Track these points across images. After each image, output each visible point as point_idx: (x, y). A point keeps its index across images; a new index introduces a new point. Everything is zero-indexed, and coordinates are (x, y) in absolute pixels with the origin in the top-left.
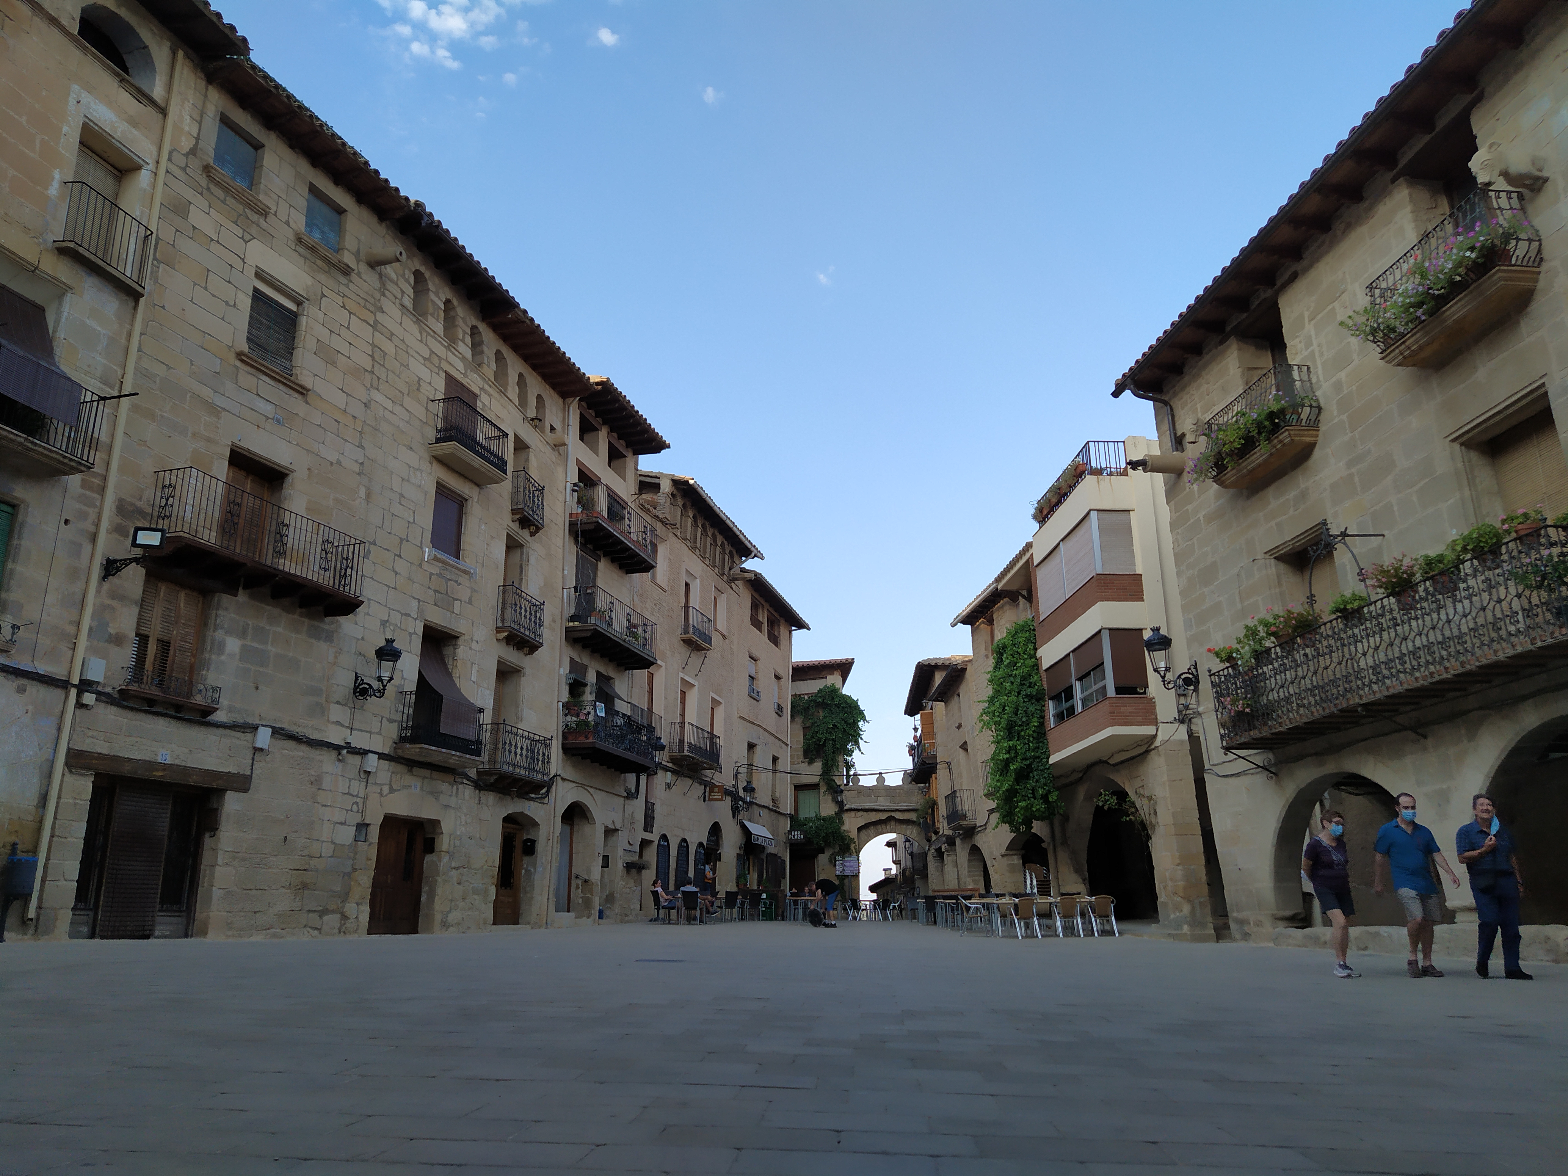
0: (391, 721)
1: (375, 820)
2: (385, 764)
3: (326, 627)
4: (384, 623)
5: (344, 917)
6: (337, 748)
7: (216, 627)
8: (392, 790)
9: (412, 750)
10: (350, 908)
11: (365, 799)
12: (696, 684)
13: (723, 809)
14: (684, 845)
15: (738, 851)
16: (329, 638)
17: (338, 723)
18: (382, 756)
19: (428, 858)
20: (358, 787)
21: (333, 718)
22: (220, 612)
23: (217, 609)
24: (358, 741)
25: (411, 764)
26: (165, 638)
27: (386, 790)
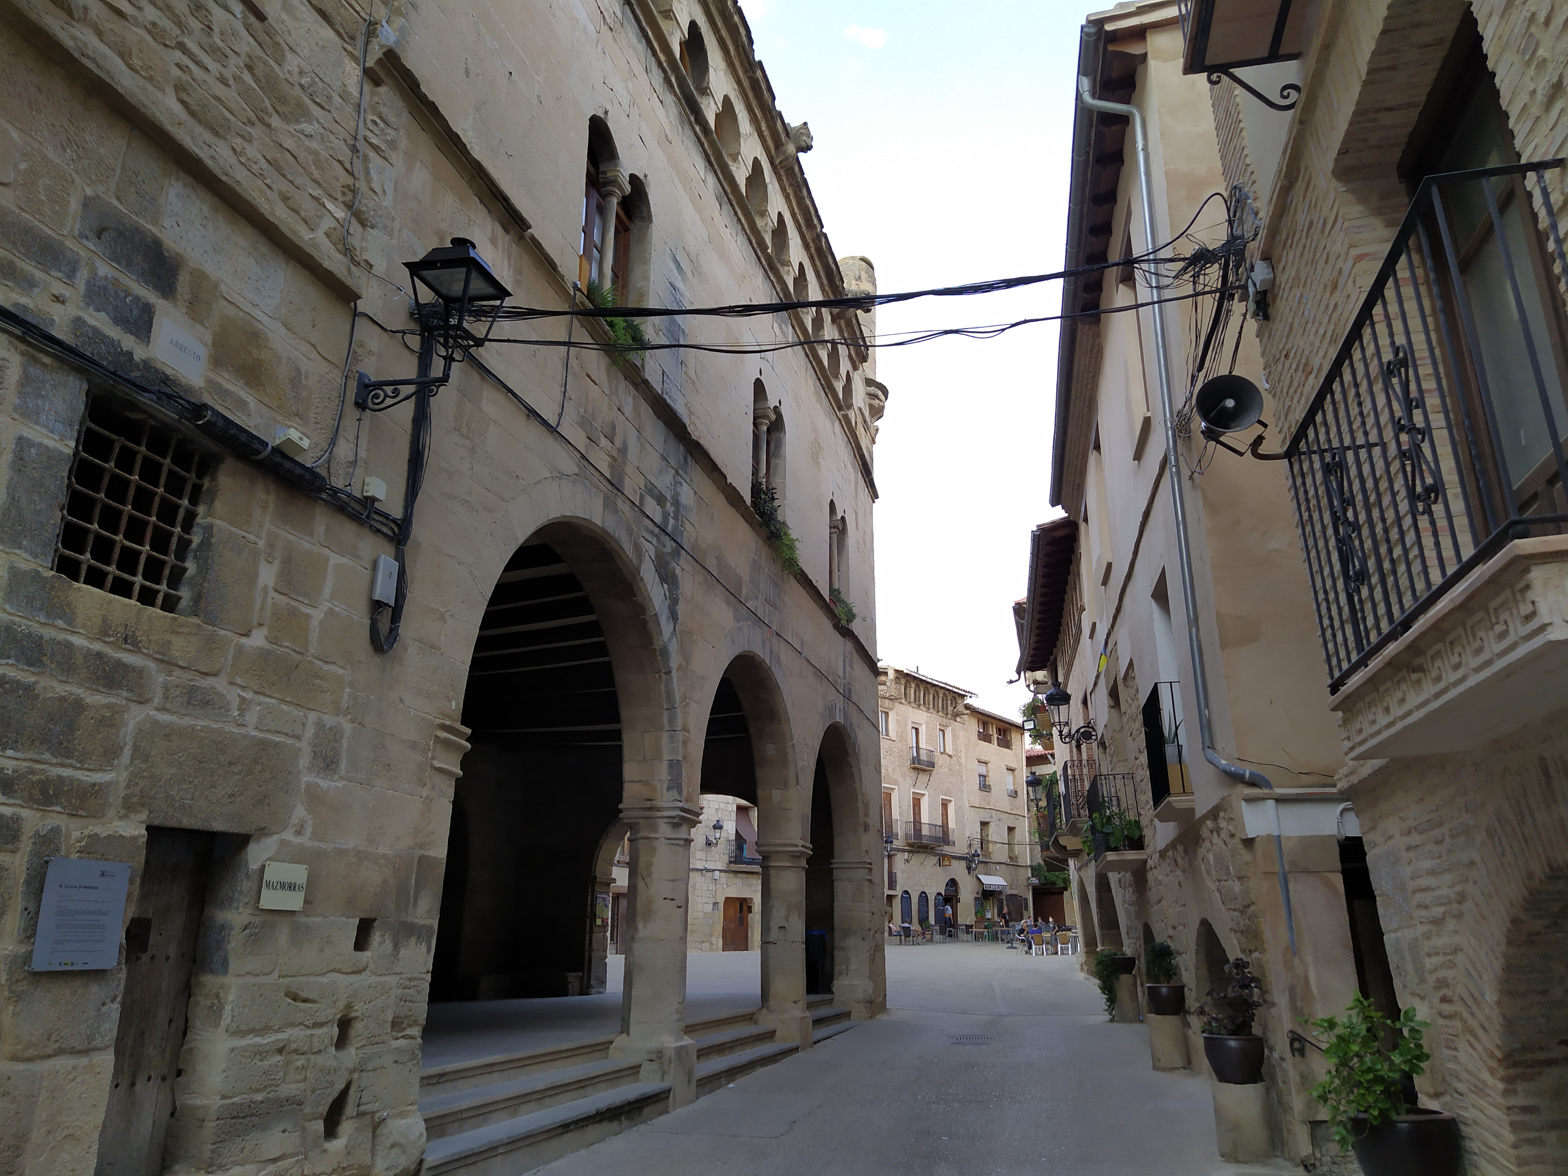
0: (724, 854)
1: (721, 901)
2: (723, 874)
4: (717, 810)
5: (712, 944)
6: (702, 870)
8: (728, 886)
9: (734, 867)
10: (714, 940)
11: (716, 891)
12: (926, 793)
13: (958, 870)
14: (923, 896)
15: (976, 896)
17: (700, 859)
18: (721, 871)
19: (750, 915)
20: (712, 887)
21: (698, 857)
24: (710, 865)
25: (736, 872)
27: (725, 886)
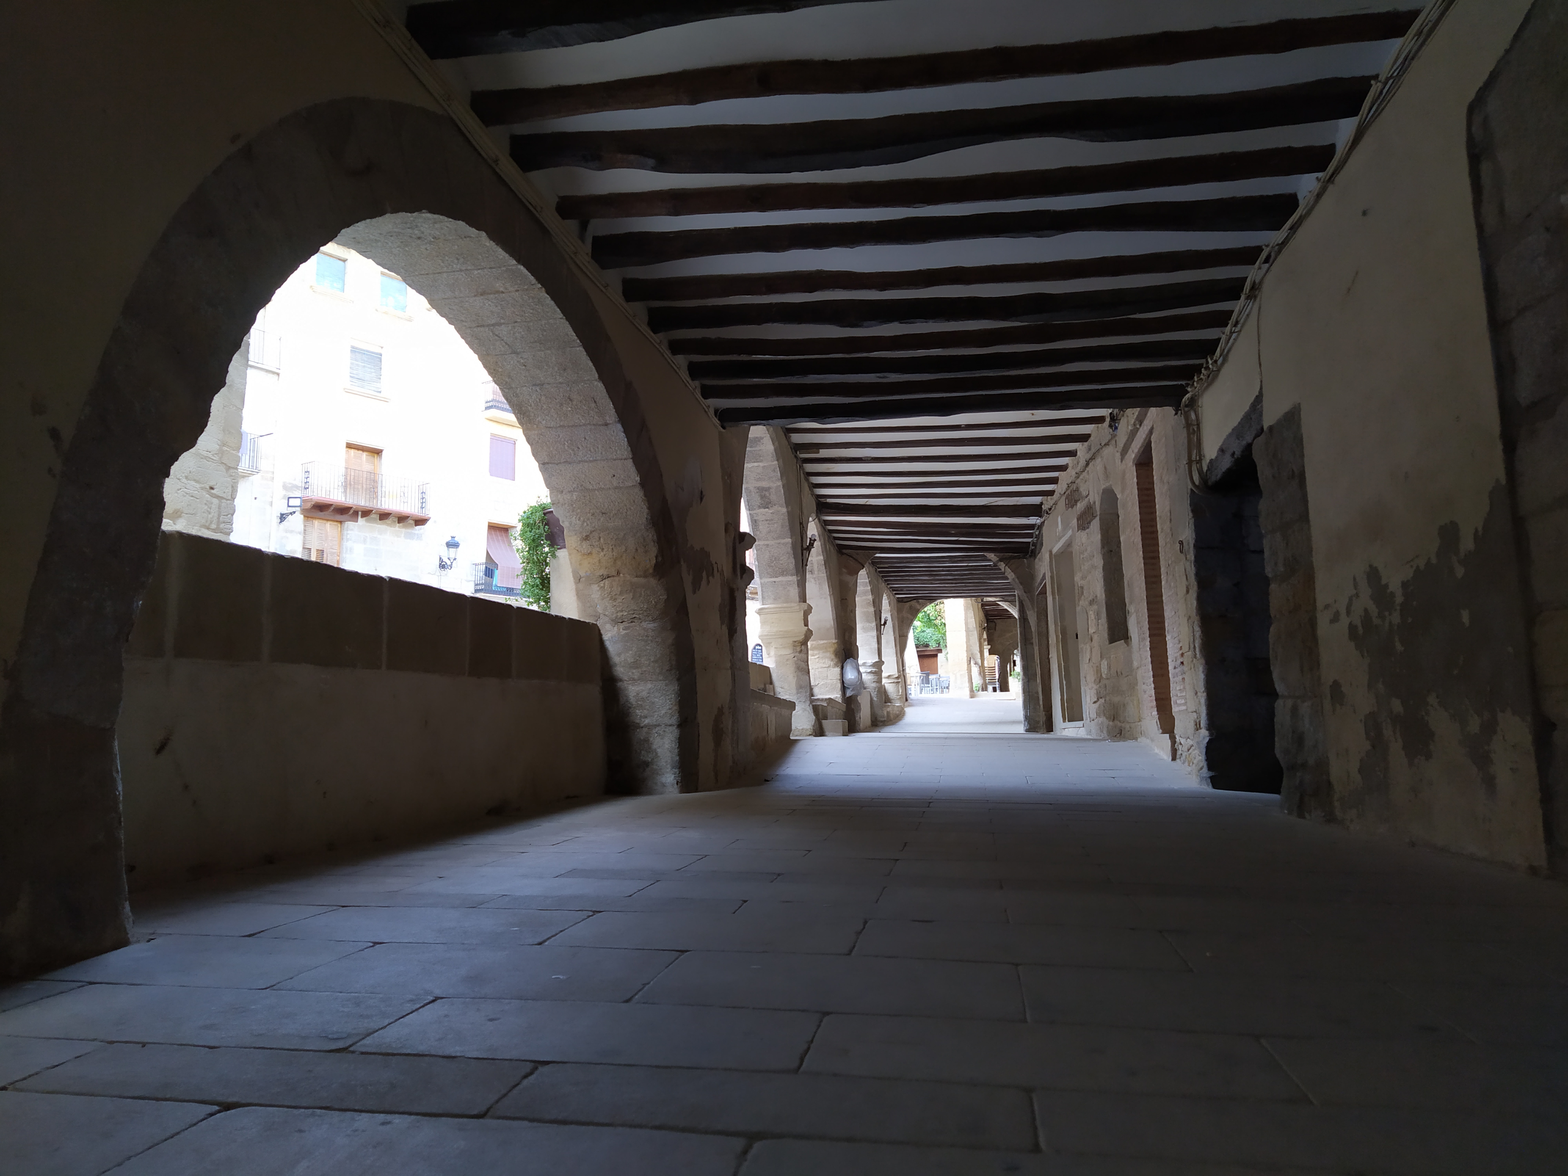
0: (467, 581)
3: (416, 532)
4: (446, 528)
7: (348, 540)
16: (419, 537)
22: (349, 532)
23: (347, 531)
26: (320, 549)
